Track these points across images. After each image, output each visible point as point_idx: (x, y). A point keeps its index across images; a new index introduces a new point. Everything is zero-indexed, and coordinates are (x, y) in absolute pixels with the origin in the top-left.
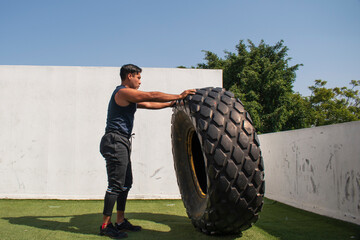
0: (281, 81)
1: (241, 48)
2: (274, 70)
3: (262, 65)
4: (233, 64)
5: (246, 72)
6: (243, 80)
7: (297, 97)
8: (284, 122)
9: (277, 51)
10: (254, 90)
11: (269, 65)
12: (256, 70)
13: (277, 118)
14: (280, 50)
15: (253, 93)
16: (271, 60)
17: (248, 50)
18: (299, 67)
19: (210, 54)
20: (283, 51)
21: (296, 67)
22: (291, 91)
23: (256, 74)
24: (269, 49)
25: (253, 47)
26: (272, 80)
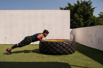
0: (89, 12)
1: (78, 2)
2: (88, 9)
3: (84, 7)
4: (76, 7)
5: (79, 9)
6: (79, 12)
7: (94, 17)
8: (90, 24)
9: (89, 3)
10: (82, 15)
11: (86, 7)
12: (82, 9)
13: (88, 23)
14: (90, 3)
15: (81, 15)
16: (87, 6)
17: (80, 2)
18: (95, 8)
19: (69, 4)
20: (91, 3)
21: (94, 8)
22: (93, 15)
23: (82, 10)
24: (86, 2)
25: (82, 1)
26: (87, 12)
